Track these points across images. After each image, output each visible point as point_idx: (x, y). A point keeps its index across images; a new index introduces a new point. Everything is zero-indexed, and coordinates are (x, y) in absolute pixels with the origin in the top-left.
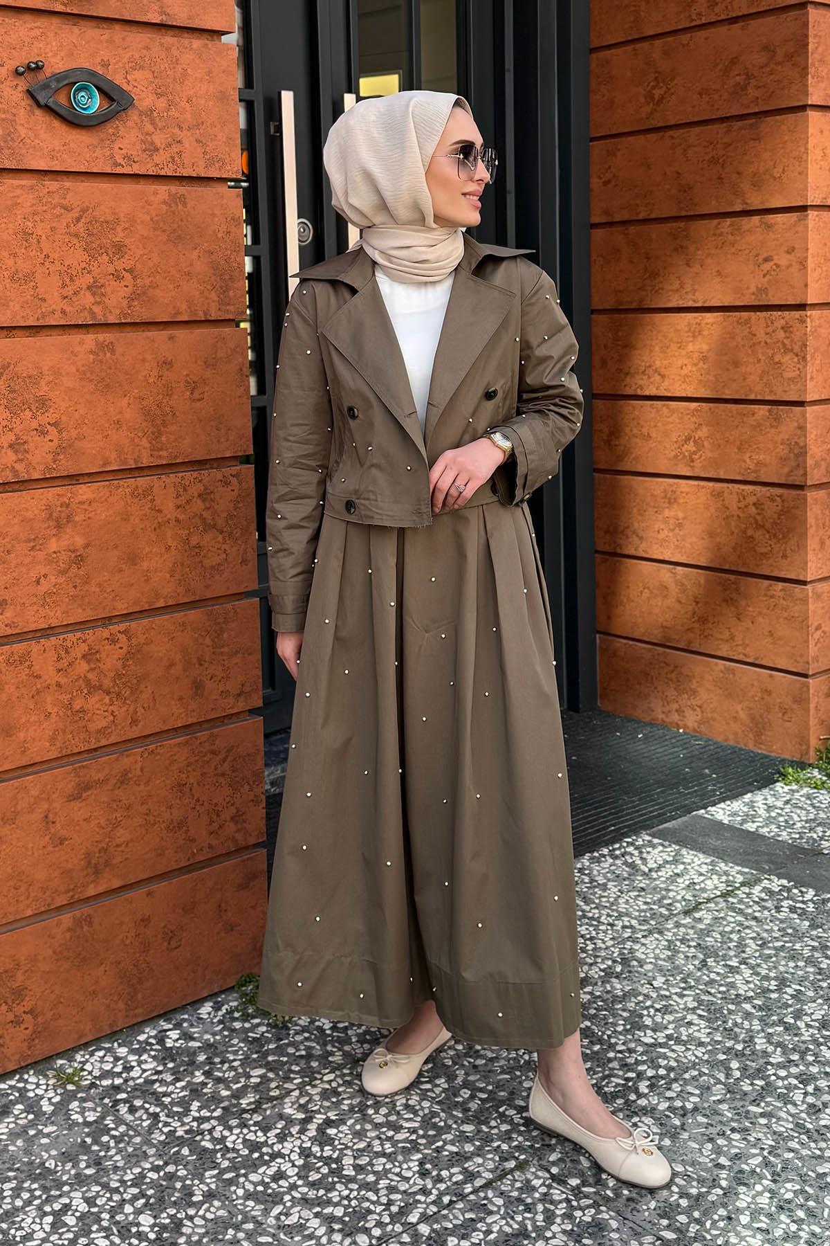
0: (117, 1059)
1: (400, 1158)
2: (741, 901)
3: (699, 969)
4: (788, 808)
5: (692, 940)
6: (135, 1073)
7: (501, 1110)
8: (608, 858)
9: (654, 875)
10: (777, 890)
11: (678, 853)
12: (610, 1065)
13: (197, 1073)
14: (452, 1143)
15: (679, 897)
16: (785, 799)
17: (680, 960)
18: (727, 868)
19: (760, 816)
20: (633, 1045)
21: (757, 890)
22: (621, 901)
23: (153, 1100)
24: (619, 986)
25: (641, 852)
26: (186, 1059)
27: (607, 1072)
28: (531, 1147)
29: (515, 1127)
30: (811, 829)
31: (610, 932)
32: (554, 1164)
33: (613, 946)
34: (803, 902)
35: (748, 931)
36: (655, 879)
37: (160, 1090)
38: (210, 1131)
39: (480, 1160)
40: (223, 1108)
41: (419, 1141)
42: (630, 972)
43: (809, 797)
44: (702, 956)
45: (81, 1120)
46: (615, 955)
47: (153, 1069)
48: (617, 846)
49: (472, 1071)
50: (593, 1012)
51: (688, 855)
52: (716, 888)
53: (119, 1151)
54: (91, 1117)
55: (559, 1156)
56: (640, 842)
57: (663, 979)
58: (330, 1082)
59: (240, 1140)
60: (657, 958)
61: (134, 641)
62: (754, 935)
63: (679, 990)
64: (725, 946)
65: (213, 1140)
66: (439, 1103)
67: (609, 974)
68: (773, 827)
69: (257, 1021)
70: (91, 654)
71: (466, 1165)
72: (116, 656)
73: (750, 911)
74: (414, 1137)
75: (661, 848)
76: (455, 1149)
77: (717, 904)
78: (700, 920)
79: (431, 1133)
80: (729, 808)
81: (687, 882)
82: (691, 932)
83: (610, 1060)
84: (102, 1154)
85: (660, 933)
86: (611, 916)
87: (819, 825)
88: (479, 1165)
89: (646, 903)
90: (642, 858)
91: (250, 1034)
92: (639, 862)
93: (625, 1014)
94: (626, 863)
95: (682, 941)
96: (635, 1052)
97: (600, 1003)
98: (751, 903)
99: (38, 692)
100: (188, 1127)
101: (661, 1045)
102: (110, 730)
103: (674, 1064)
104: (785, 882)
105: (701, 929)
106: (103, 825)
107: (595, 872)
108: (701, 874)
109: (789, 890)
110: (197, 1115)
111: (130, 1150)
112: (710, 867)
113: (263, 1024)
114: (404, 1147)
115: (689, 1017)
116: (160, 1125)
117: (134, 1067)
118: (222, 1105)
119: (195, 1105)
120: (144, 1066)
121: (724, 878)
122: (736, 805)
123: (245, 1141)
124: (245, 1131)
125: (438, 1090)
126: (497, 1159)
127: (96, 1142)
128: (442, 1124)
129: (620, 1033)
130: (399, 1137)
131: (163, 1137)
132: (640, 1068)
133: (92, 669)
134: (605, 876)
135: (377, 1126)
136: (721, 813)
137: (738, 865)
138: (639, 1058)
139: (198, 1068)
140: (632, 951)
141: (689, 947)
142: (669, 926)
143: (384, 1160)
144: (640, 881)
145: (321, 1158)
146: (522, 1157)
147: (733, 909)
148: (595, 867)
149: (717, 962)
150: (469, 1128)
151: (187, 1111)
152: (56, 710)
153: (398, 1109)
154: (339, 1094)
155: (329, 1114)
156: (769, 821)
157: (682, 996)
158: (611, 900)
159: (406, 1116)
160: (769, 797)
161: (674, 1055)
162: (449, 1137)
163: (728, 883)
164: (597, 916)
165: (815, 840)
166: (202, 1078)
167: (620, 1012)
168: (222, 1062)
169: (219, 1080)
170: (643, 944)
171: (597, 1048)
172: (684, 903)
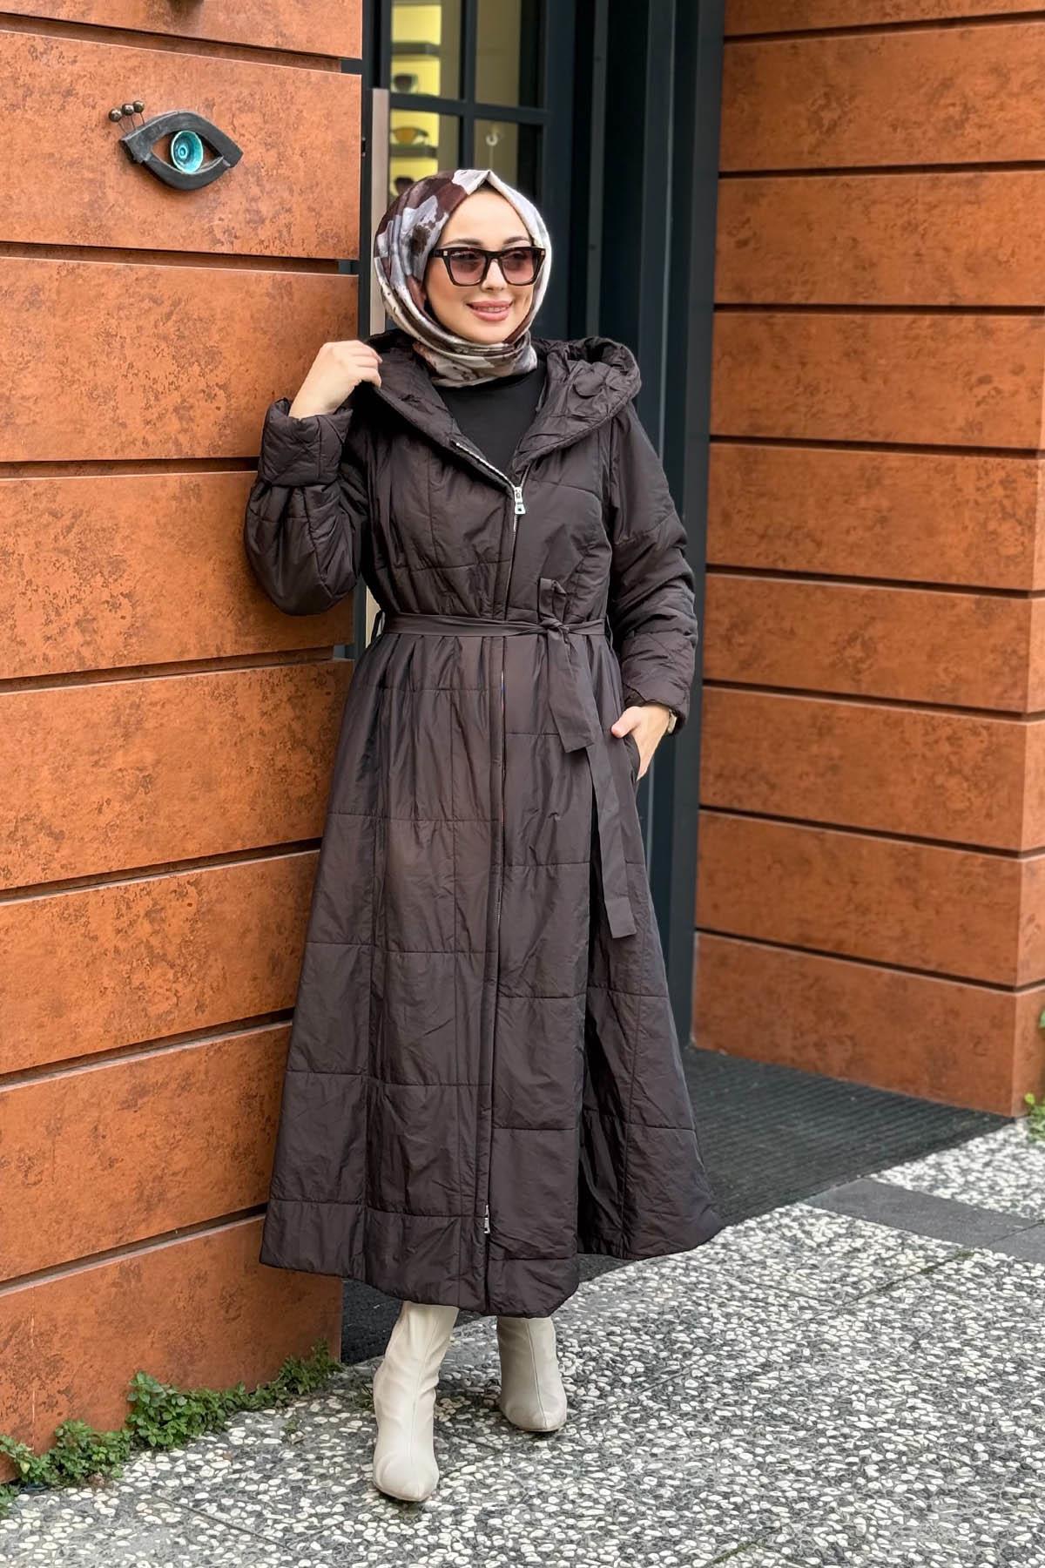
0: (174, 1460)
1: (592, 1544)
2: (948, 1277)
3: (911, 1352)
4: (989, 1172)
5: (895, 1320)
6: (206, 1472)
7: (703, 1495)
8: (758, 1231)
9: (827, 1251)
10: (994, 1264)
11: (851, 1225)
12: (824, 1451)
13: (290, 1470)
14: (652, 1527)
15: (866, 1275)
16: (984, 1161)
17: (884, 1342)
18: (921, 1242)
19: (953, 1181)
20: (846, 1430)
21: (967, 1265)
22: (790, 1279)
23: (246, 1499)
24: (812, 1371)
25: (801, 1225)
26: (269, 1456)
27: (822, 1458)
28: (751, 1530)
29: (724, 1512)
30: (1025, 1197)
31: (784, 1313)
32: (783, 1545)
33: (793, 1328)
34: (1032, 1279)
35: (964, 1311)
36: (829, 1255)
37: (249, 1488)
38: (339, 1526)
39: (693, 1543)
40: (344, 1504)
41: (611, 1527)
42: (823, 1356)
43: (1015, 1158)
44: (912, 1339)
45: (159, 1522)
46: (799, 1338)
47: (228, 1468)
48: (766, 1217)
49: (650, 1459)
50: (786, 1397)
51: (867, 1228)
52: (913, 1264)
53: (229, 1550)
54: (172, 1518)
55: (788, 1537)
56: (796, 1213)
57: (868, 1363)
58: (472, 1474)
59: (381, 1533)
60: (854, 1341)
61: (205, 897)
62: (974, 1315)
63: (889, 1374)
64: (939, 1328)
65: (344, 1533)
66: (619, 1491)
67: (794, 1360)
68: (974, 1194)
69: (344, 1415)
70: (155, 911)
71: (677, 1548)
72: (183, 916)
73: (963, 1289)
74: (602, 1524)
75: (827, 1219)
76: (658, 1534)
77: (918, 1281)
78: (900, 1300)
79: (623, 1519)
80: (909, 1171)
81: (873, 1258)
82: (890, 1311)
83: (822, 1446)
84: (207, 1552)
85: (852, 1313)
86: (781, 1297)
87: (1036, 1190)
88: (693, 1548)
89: (823, 1282)
90: (804, 1232)
91: (342, 1429)
92: (800, 1235)
93: (829, 1400)
94: (783, 1237)
95: (883, 1322)
96: (852, 1437)
97: (794, 1389)
98: (963, 1280)
99: (94, 959)
100: (306, 1524)
101: (882, 1430)
102: (172, 1017)
103: (905, 1449)
104: (1003, 1256)
105: (904, 1311)
106: (158, 1143)
107: (745, 1248)
108: (889, 1249)
109: (1010, 1266)
110: (313, 1511)
111: (242, 1547)
112: (900, 1241)
113: (356, 1419)
114: (593, 1534)
115: (911, 1402)
116: (270, 1522)
117: (200, 1467)
118: (341, 1500)
119: (305, 1502)
120: (213, 1465)
121: (921, 1253)
122: (918, 1168)
123: (387, 1534)
124: (382, 1524)
125: (615, 1479)
126: (713, 1540)
127: (190, 1542)
128: (633, 1511)
129: (828, 1418)
130: (583, 1524)
131: (280, 1534)
132: (863, 1453)
133: (156, 932)
134: (759, 1251)
135: (550, 1515)
136: (901, 1176)
137: (936, 1238)
138: (859, 1443)
139: (290, 1466)
140: (818, 1334)
141: (893, 1328)
142: (863, 1306)
143: (573, 1546)
144: (810, 1258)
145: (492, 1548)
146: (744, 1539)
147: (942, 1287)
148: (744, 1244)
149: (934, 1345)
150: (669, 1514)
151: (299, 1509)
152: (112, 985)
153: (571, 1498)
154: (489, 1487)
155: (485, 1505)
156: (967, 1186)
157: (897, 1381)
158: (777, 1278)
159: (585, 1504)
160: (961, 1158)
161: (902, 1440)
162: (647, 1523)
163: (927, 1259)
164: (761, 1296)
165: (1033, 1210)
166: (300, 1475)
167: (821, 1397)
168: (320, 1458)
169: (322, 1477)
170: (832, 1327)
171: (802, 1434)
172: (874, 1281)
